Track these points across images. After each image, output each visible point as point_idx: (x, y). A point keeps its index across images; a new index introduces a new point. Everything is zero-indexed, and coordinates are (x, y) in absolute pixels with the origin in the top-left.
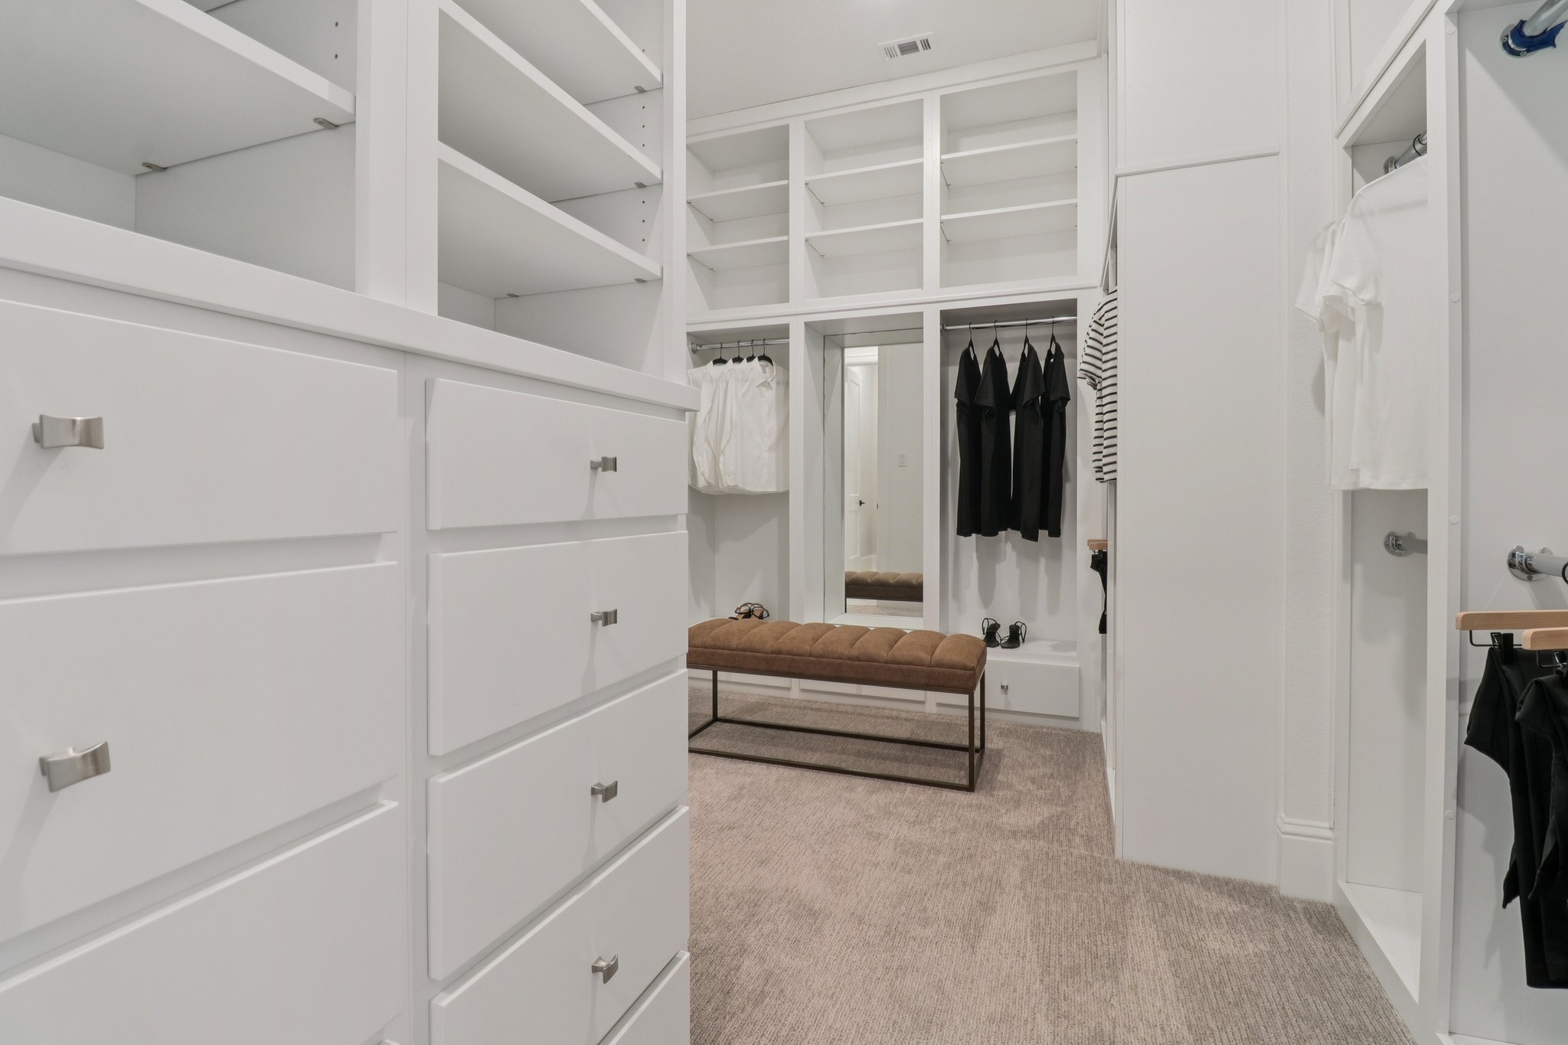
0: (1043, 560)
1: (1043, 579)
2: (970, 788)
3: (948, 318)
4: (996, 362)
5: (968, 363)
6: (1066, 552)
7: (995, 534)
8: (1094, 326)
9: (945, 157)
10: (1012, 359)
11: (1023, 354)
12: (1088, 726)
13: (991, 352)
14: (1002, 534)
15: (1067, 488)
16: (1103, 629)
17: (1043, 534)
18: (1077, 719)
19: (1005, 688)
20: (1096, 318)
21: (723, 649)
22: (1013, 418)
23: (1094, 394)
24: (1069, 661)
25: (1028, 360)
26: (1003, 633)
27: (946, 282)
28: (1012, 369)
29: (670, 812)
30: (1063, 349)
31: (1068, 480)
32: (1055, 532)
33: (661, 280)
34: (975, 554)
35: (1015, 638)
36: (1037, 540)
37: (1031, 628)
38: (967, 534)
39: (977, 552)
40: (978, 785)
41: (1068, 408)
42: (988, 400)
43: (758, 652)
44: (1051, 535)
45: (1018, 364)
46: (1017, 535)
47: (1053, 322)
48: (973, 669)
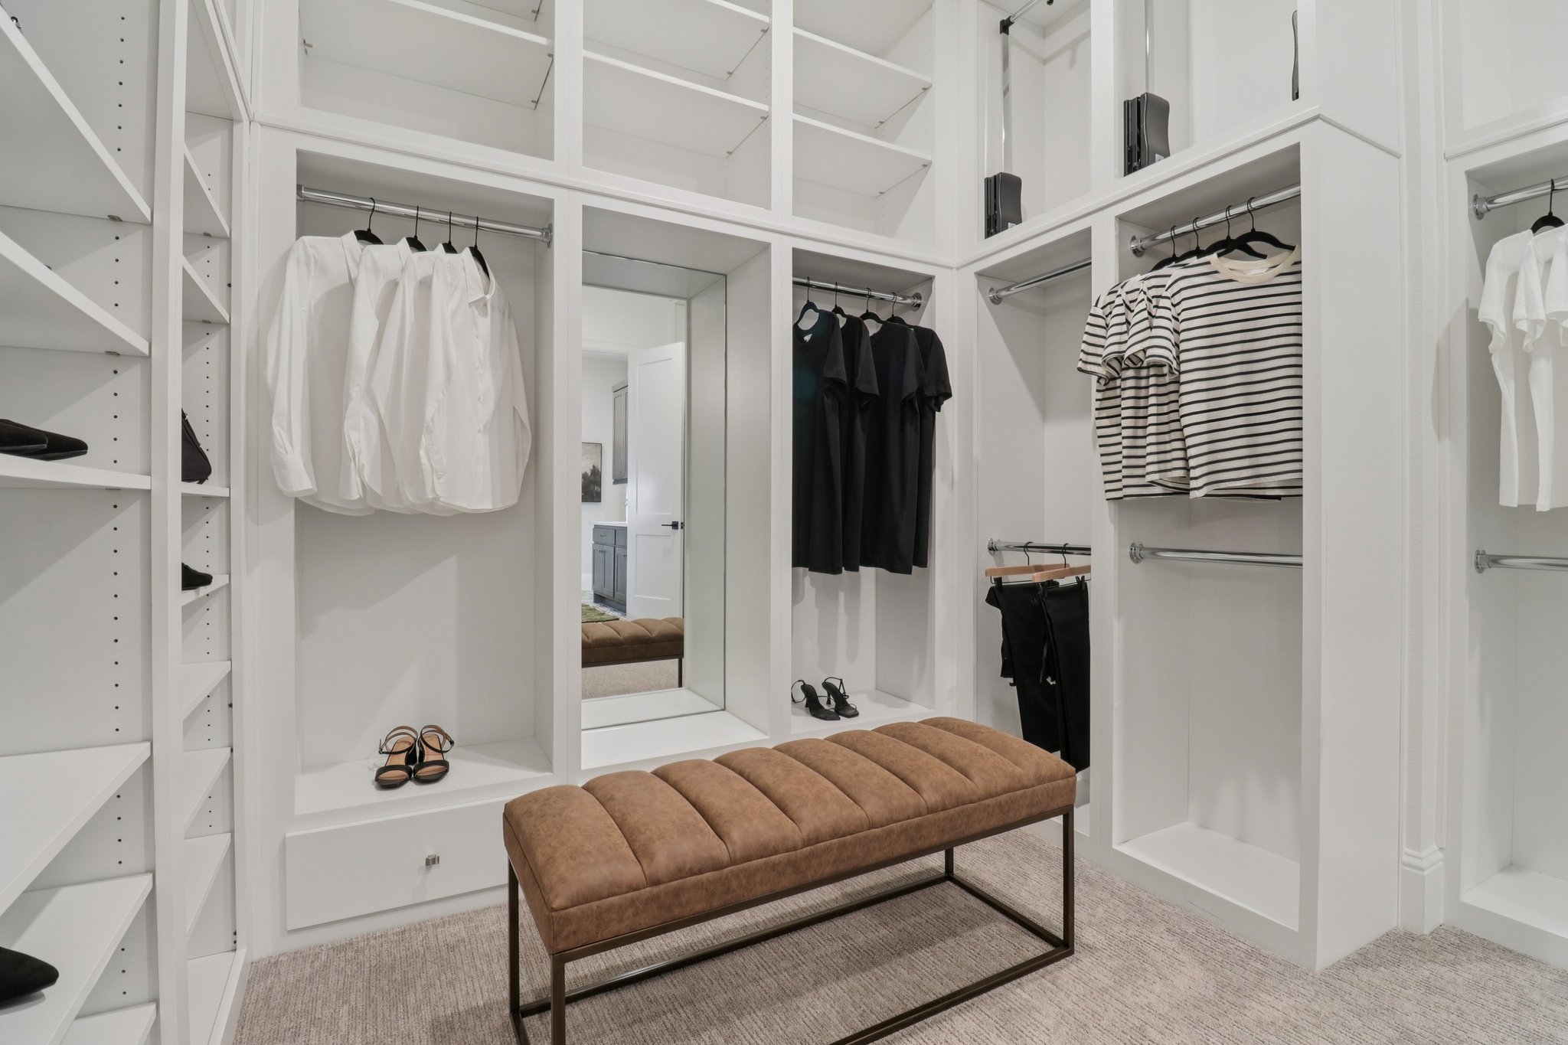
21: (701, 872)
43: (776, 852)
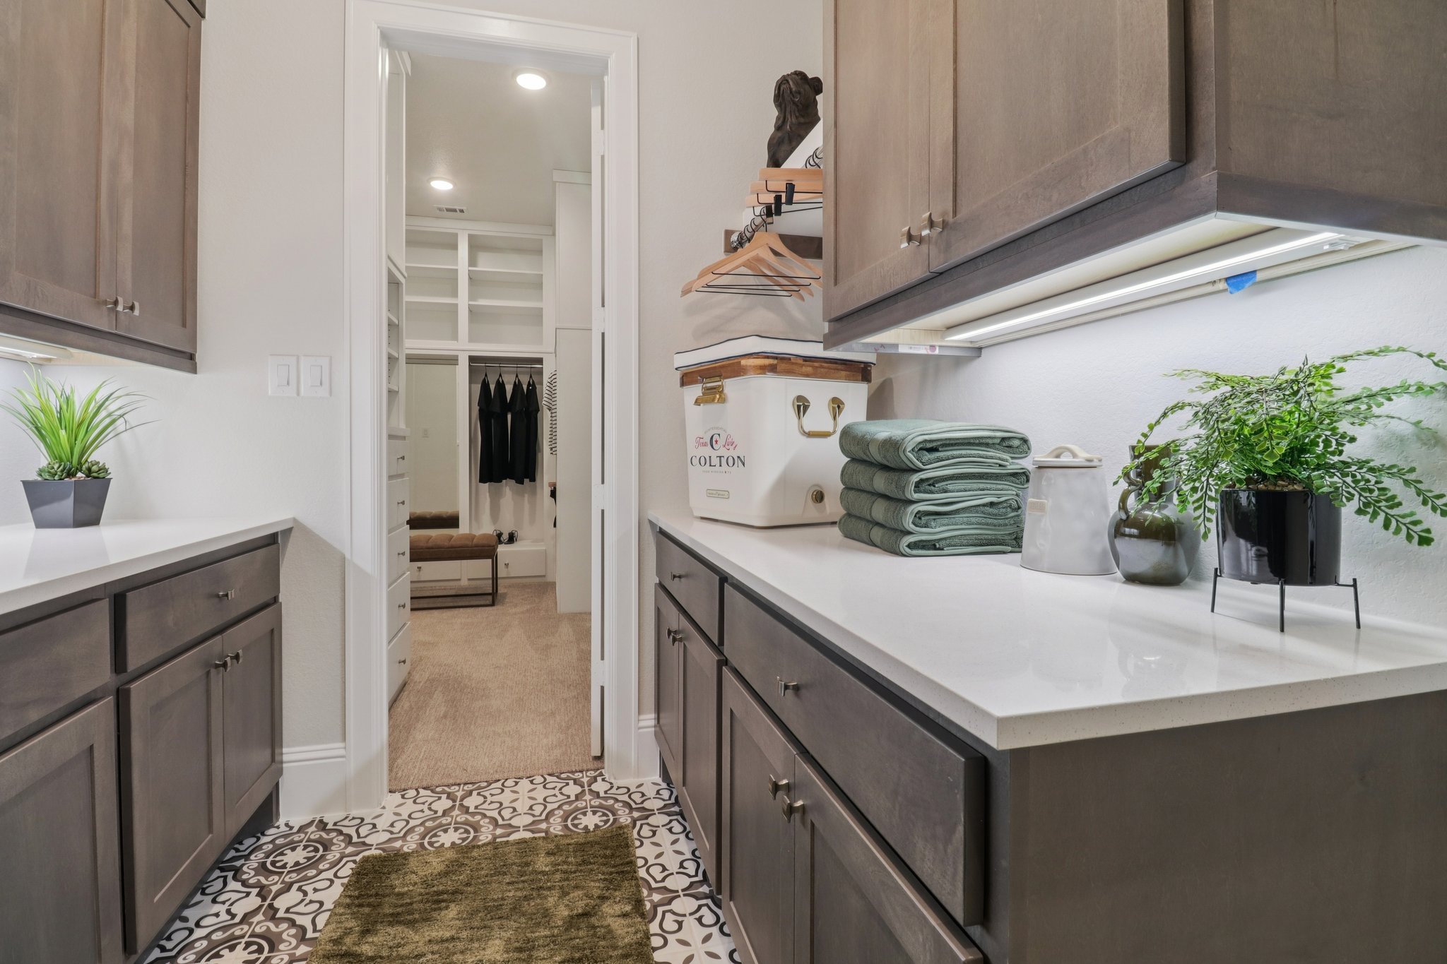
0: (526, 496)
1: (527, 506)
2: (493, 604)
3: (472, 359)
4: (501, 386)
5: (485, 386)
6: (539, 491)
7: (501, 482)
8: (548, 384)
9: (470, 268)
10: (509, 383)
11: (515, 382)
12: (549, 579)
13: (498, 381)
14: (504, 481)
15: (539, 455)
16: (555, 526)
17: (526, 481)
18: (544, 576)
19: (507, 565)
20: (549, 380)
22: (509, 417)
23: (549, 413)
24: (541, 547)
25: (517, 386)
26: (505, 537)
27: (471, 340)
28: (509, 389)
29: (404, 574)
30: (535, 382)
31: (540, 452)
32: (533, 479)
33: (398, 392)
34: (488, 494)
35: (512, 539)
36: (523, 484)
37: (520, 534)
38: (485, 482)
39: (489, 492)
40: (496, 603)
41: (539, 415)
42: (496, 408)
44: (530, 481)
45: (512, 386)
46: (512, 482)
47: (531, 367)
48: (494, 546)
